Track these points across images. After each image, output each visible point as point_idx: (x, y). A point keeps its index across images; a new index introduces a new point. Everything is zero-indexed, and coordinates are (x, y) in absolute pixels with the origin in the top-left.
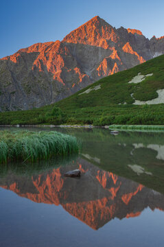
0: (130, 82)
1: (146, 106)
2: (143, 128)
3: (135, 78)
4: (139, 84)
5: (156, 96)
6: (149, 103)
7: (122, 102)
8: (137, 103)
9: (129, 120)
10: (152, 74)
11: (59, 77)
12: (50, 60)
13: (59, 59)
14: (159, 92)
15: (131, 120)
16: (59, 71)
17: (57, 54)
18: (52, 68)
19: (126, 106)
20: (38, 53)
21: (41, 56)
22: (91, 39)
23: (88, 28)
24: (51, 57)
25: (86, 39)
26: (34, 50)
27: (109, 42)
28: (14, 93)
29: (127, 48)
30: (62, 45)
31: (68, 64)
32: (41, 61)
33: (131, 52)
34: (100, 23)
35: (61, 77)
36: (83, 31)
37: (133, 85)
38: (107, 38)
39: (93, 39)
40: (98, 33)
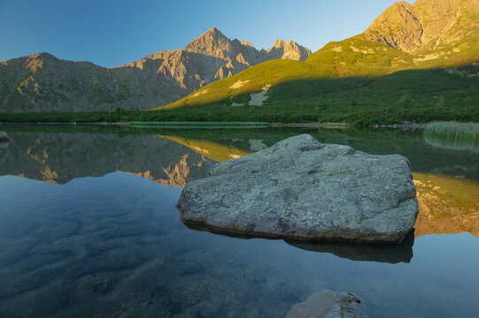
0: (231, 88)
3: (235, 84)
4: (237, 89)
11: (182, 82)
12: (174, 67)
13: (182, 66)
16: (182, 77)
17: (180, 61)
18: (175, 74)
20: (163, 60)
21: (166, 63)
22: (209, 49)
23: (207, 38)
24: (174, 64)
25: (205, 49)
26: (159, 57)
27: (225, 52)
28: (142, 95)
29: (240, 58)
30: (184, 53)
31: (189, 71)
32: (165, 67)
33: (244, 62)
34: (217, 35)
35: (184, 82)
36: (202, 41)
37: (233, 90)
38: (223, 49)
39: (211, 49)
40: (215, 44)
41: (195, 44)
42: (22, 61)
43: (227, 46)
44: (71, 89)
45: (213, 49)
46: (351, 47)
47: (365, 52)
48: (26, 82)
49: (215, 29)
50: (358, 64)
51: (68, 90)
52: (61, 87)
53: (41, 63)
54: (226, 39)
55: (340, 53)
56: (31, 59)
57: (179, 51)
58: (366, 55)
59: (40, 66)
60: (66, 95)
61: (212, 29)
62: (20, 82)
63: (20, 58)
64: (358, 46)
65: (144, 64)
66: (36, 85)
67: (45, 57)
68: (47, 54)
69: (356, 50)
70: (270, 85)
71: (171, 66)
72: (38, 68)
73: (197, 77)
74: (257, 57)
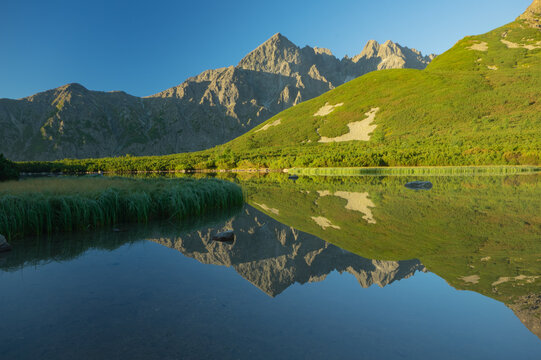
0: (316, 115)
1: (335, 143)
2: (328, 171)
3: (321, 109)
4: (325, 117)
5: (347, 131)
6: (338, 139)
7: (306, 138)
8: (324, 140)
10: (342, 104)
11: (232, 111)
12: (223, 91)
13: (234, 89)
14: (349, 125)
16: (233, 104)
17: (231, 82)
18: (224, 100)
19: (309, 145)
20: (210, 82)
21: (213, 86)
22: (271, 63)
23: (268, 48)
24: (223, 87)
25: (265, 63)
26: (204, 78)
27: (292, 65)
28: (180, 131)
29: (313, 72)
30: (238, 72)
31: (243, 95)
32: (212, 92)
33: (318, 78)
34: (283, 43)
35: (235, 111)
36: (262, 53)
37: (319, 118)
38: (290, 61)
39: (273, 63)
40: (279, 55)
41: (252, 58)
42: (50, 95)
43: (295, 57)
44: (99, 127)
45: (276, 62)
46: (504, 41)
47: (530, 47)
48: (51, 120)
49: (279, 35)
50: (521, 66)
51: (96, 129)
52: (88, 124)
53: (70, 96)
54: (293, 47)
55: (485, 53)
56: (59, 92)
57: (231, 69)
58: (532, 52)
59: (68, 99)
60: (92, 134)
61: (275, 36)
62: (46, 121)
63: (48, 91)
64: (517, 39)
65: (186, 90)
66: (62, 123)
67: (75, 88)
68: (72, 85)
69: (513, 45)
70: (378, 109)
71: (220, 89)
72: (66, 103)
73: (253, 102)
74: (338, 69)
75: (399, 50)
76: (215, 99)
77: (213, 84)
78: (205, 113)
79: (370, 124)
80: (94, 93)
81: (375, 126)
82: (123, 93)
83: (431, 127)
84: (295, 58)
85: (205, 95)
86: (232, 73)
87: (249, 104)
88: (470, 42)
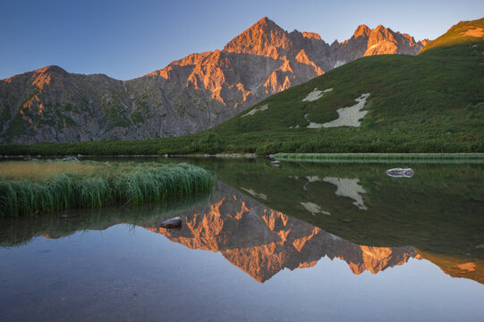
0: (304, 100)
1: (323, 130)
2: (314, 157)
3: (310, 95)
4: (315, 102)
5: (337, 117)
6: (326, 125)
7: (294, 125)
8: (313, 125)
9: (299, 147)
10: (331, 89)
11: (218, 95)
12: (208, 75)
13: (219, 73)
14: (339, 111)
15: (302, 147)
16: (218, 88)
17: (217, 66)
18: (210, 84)
19: (298, 130)
20: (194, 66)
21: (197, 70)
22: (257, 48)
23: (254, 33)
24: (209, 70)
25: (251, 47)
26: (189, 62)
27: (279, 50)
28: (165, 115)
30: (223, 55)
31: (229, 78)
32: (197, 76)
33: (307, 62)
34: (268, 26)
35: (221, 95)
36: (248, 37)
37: (308, 103)
38: (278, 46)
39: (259, 47)
40: (266, 40)
41: (239, 42)
42: (28, 77)
43: (282, 41)
44: (79, 110)
45: (263, 47)
48: (30, 103)
49: (266, 18)
51: (76, 112)
52: (69, 108)
53: (49, 78)
54: (281, 32)
56: (38, 74)
57: (217, 53)
59: (47, 82)
60: (73, 117)
61: (262, 20)
62: (24, 103)
63: (25, 74)
65: (170, 73)
66: (41, 106)
67: (54, 70)
68: (56, 67)
70: (368, 94)
71: (205, 73)
72: (45, 85)
73: (240, 86)
74: (328, 54)
75: (391, 36)
76: (200, 83)
77: (198, 68)
78: (190, 97)
79: (361, 110)
80: (73, 75)
81: (365, 112)
82: (105, 76)
83: (424, 113)
84: (283, 43)
85: (190, 79)
86: (217, 57)
87: (236, 88)
88: (465, 27)
